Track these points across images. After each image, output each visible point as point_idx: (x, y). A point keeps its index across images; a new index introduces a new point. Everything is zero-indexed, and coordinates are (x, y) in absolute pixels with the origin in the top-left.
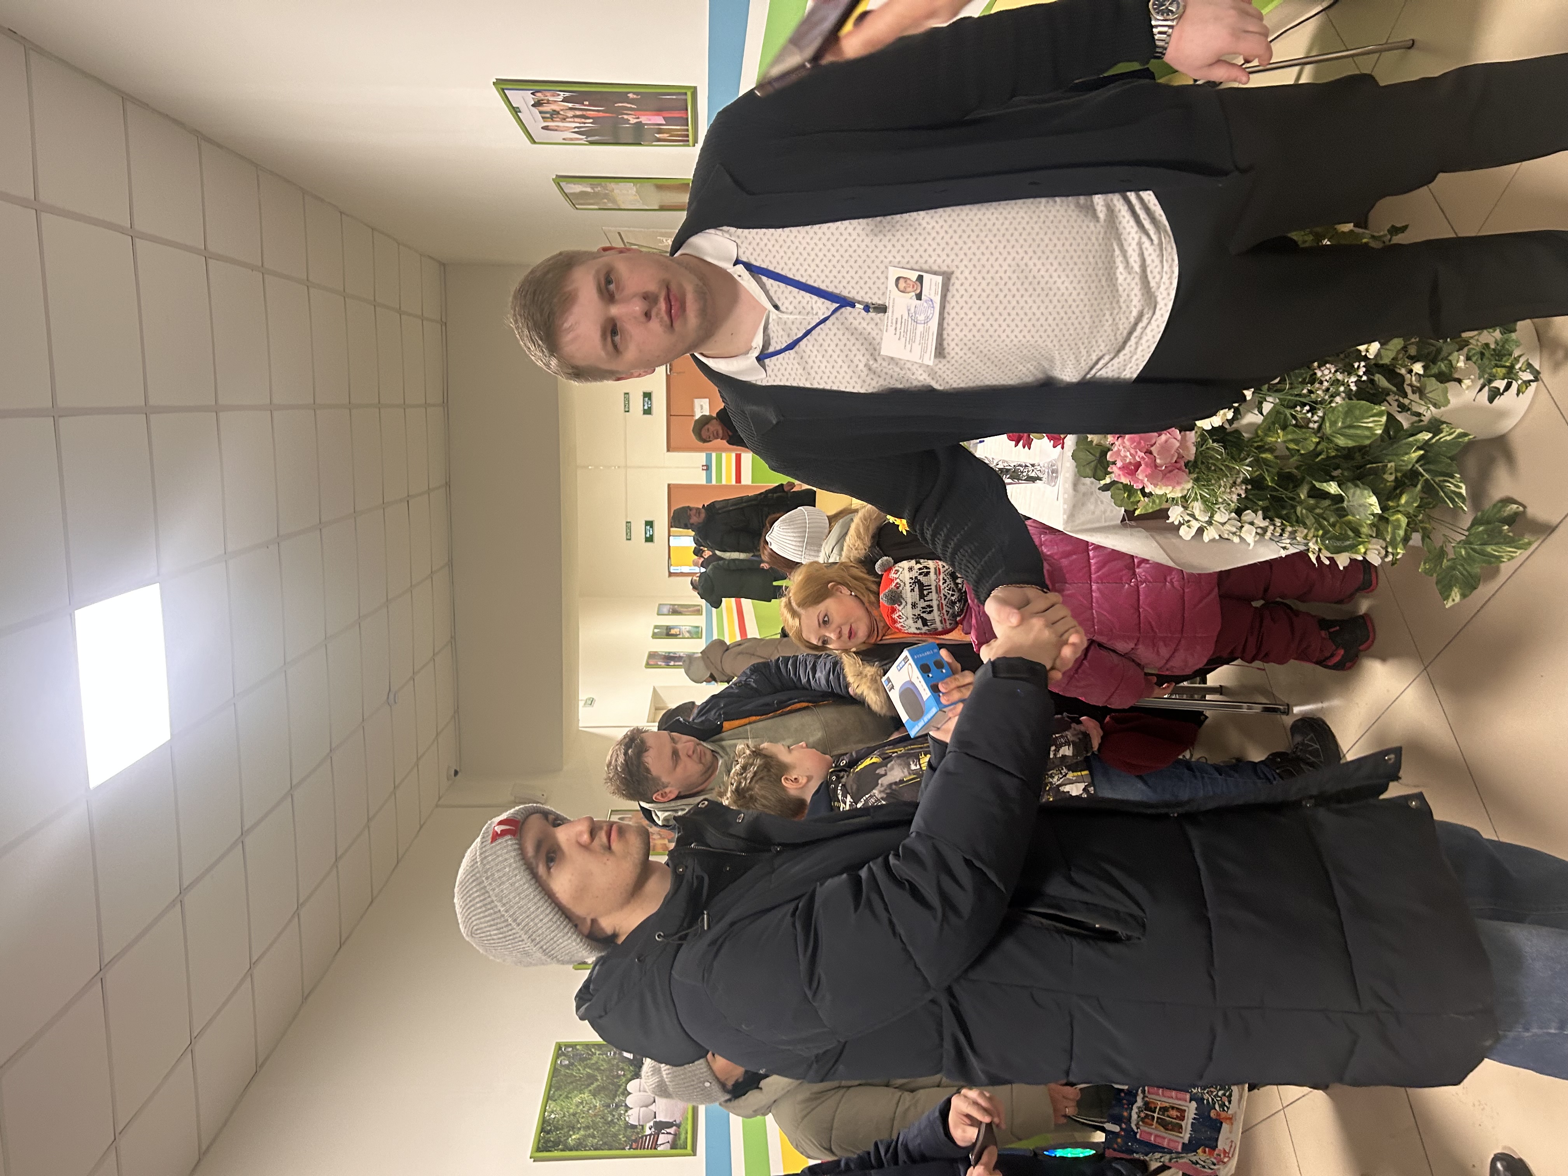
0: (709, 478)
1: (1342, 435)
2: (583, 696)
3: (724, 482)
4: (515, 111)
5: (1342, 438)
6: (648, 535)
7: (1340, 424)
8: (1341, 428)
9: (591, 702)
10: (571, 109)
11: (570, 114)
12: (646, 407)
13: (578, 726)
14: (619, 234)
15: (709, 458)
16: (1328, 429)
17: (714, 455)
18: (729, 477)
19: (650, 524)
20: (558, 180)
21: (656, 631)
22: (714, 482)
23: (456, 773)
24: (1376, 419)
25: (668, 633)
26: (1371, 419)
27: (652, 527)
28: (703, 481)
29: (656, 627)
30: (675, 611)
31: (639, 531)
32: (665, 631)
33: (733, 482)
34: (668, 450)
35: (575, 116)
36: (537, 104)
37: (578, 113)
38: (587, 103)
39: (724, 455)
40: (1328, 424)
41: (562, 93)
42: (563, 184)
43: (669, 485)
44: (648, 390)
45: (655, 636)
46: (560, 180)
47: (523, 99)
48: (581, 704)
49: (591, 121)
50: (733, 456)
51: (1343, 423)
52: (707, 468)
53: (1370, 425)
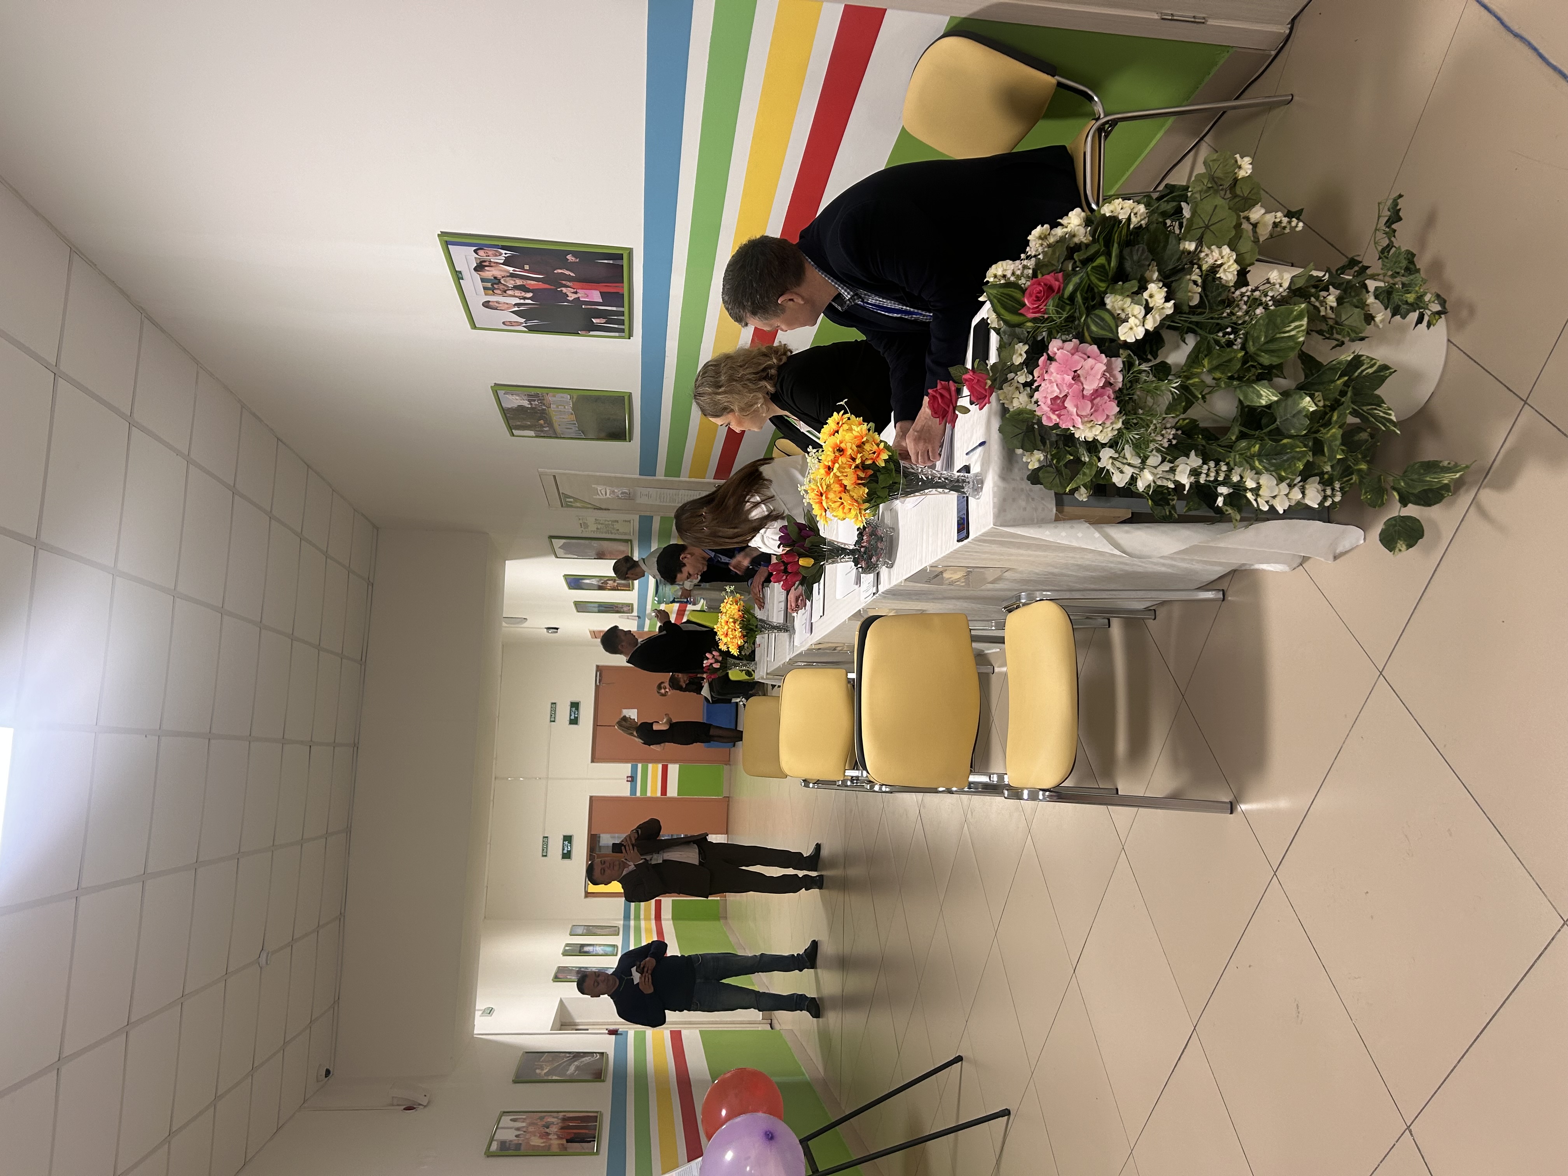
0: (633, 790)
1: (1266, 352)
2: (481, 1004)
3: (649, 794)
4: (458, 276)
5: (1267, 356)
6: (565, 852)
7: (1263, 339)
8: (1266, 343)
9: (490, 1011)
10: (512, 275)
11: (511, 283)
12: (572, 717)
13: (473, 1034)
14: (554, 477)
15: (634, 770)
16: (1252, 348)
17: (640, 766)
18: (654, 790)
19: (568, 839)
20: (496, 388)
21: (567, 948)
22: (638, 794)
23: (328, 1072)
24: (1297, 323)
25: (581, 950)
26: (1293, 325)
27: (570, 842)
28: (627, 793)
29: (567, 945)
30: (590, 930)
31: (556, 847)
32: (578, 949)
33: (659, 794)
34: (593, 761)
35: (516, 288)
36: (480, 267)
37: (519, 282)
38: (527, 267)
39: (650, 766)
40: (1251, 343)
41: (503, 252)
42: (501, 393)
43: (591, 797)
44: (575, 700)
45: (566, 953)
46: (497, 388)
47: (465, 258)
48: (478, 1014)
49: (530, 295)
50: (660, 766)
51: (1266, 337)
52: (632, 779)
53: (1293, 333)
